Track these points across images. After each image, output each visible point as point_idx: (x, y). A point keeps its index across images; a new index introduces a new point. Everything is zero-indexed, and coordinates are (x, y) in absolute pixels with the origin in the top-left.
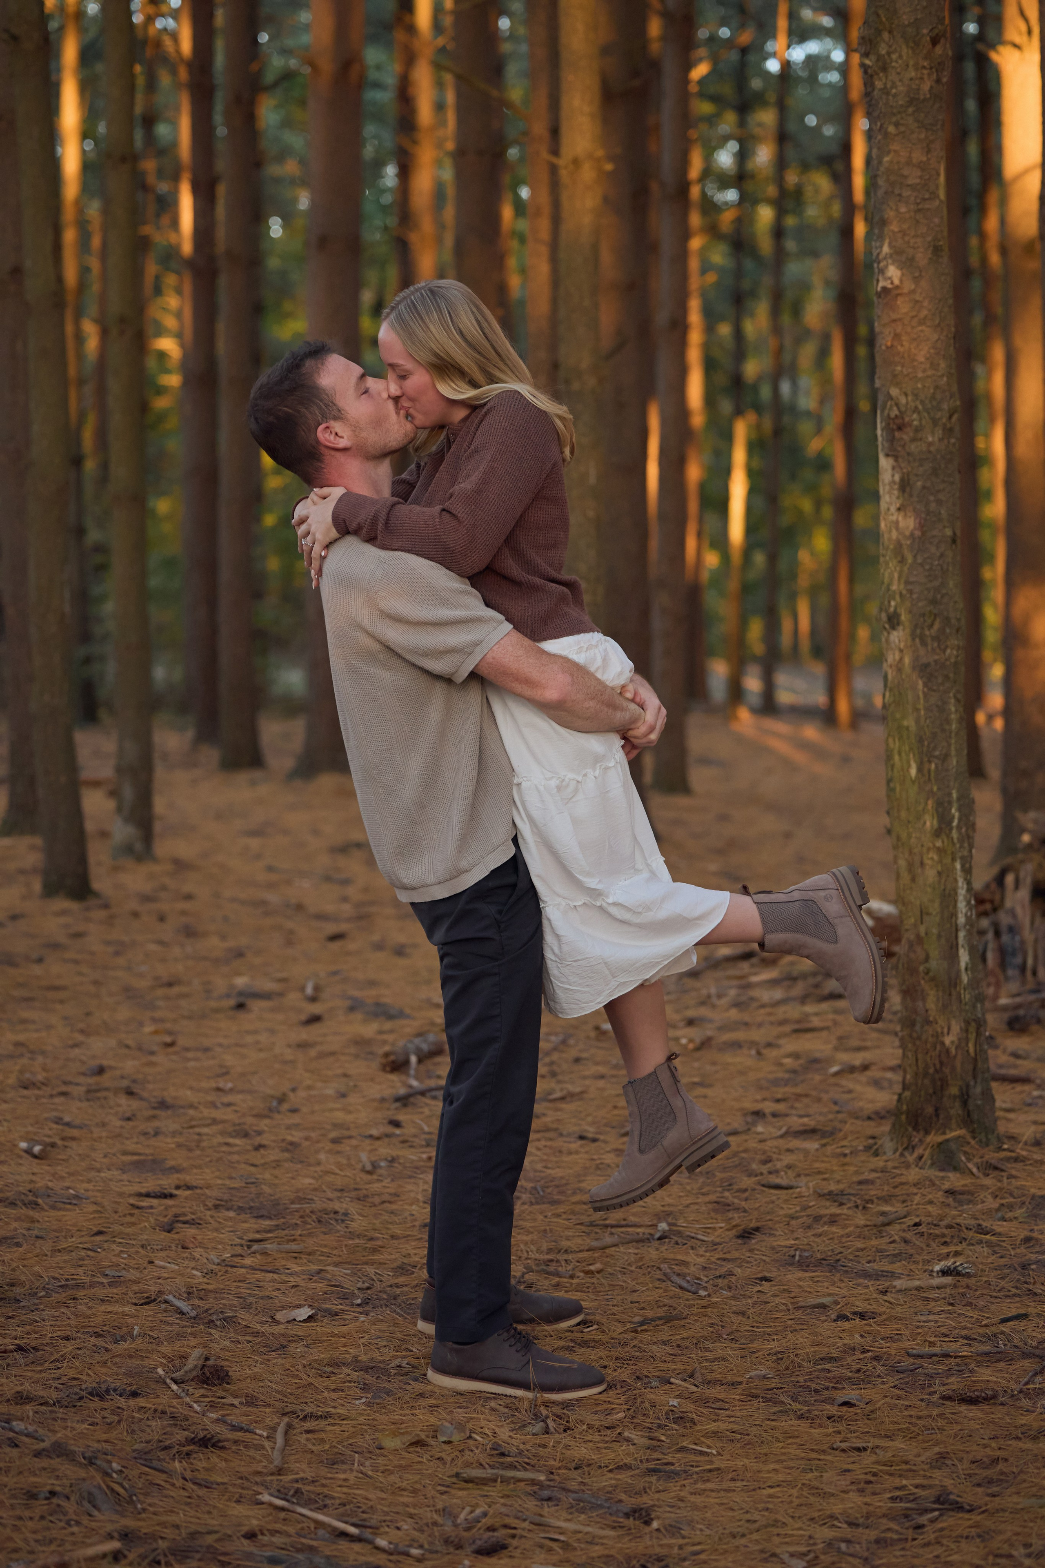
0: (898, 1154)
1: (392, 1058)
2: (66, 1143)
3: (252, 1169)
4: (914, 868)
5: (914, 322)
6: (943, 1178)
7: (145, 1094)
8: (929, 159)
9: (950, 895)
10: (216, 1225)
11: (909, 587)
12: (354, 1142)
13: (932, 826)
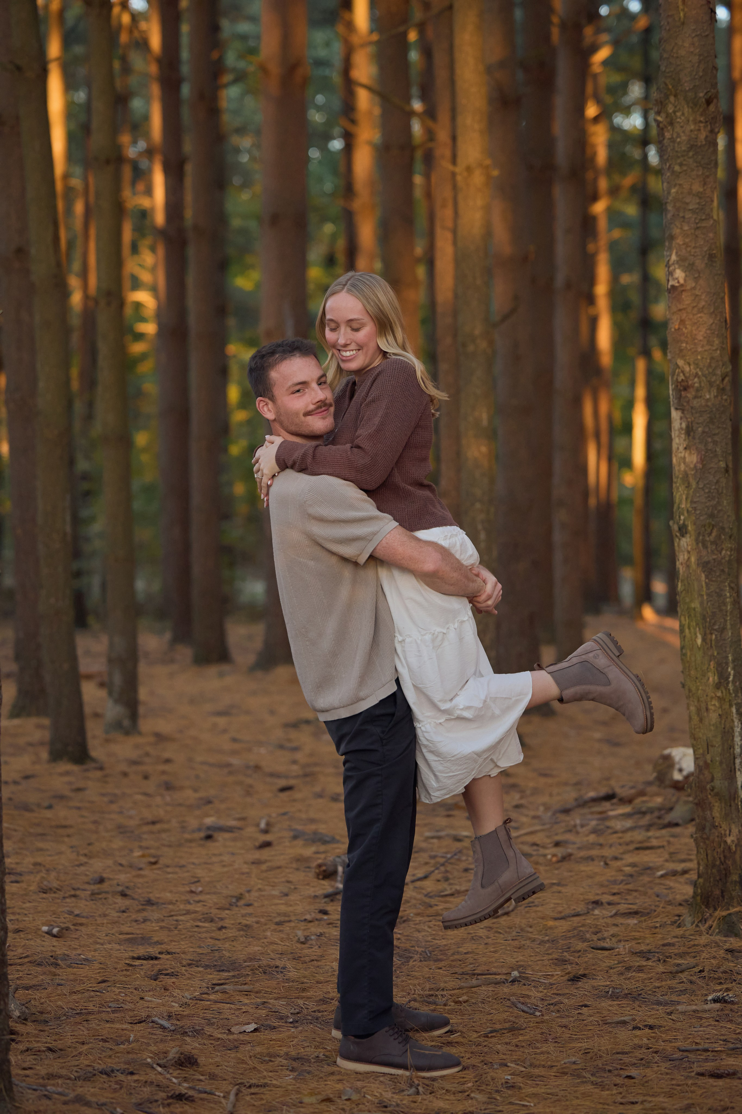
0: (694, 925)
1: (324, 868)
2: (77, 928)
3: (217, 942)
4: (701, 712)
5: (695, 310)
6: (725, 942)
7: (136, 896)
8: (705, 190)
9: (728, 732)
10: (187, 975)
11: (694, 505)
12: (292, 924)
13: (714, 681)
